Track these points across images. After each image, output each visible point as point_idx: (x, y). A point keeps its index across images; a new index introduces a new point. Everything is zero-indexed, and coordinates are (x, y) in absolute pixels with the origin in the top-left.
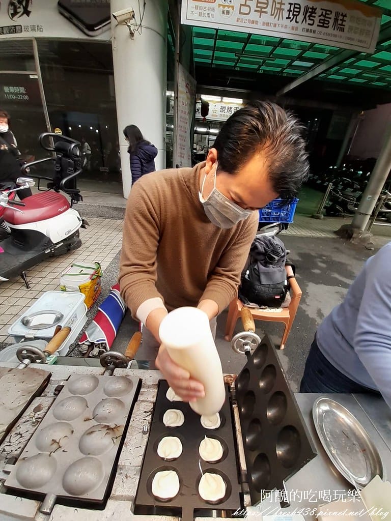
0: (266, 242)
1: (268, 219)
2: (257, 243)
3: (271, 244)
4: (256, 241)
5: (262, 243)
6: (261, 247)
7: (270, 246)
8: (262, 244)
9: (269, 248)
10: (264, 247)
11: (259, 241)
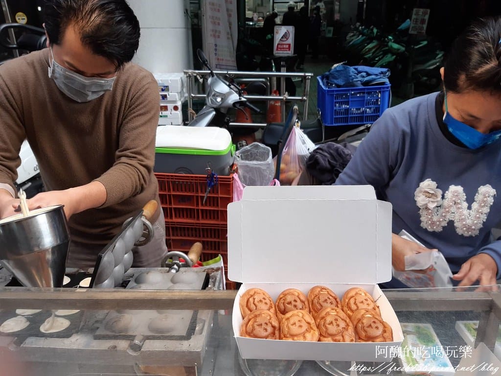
0: (332, 151)
1: (346, 120)
2: (318, 156)
3: (340, 155)
4: (317, 152)
5: (326, 154)
6: (324, 160)
7: (337, 158)
8: (325, 156)
9: (335, 160)
10: (328, 161)
11: (321, 151)
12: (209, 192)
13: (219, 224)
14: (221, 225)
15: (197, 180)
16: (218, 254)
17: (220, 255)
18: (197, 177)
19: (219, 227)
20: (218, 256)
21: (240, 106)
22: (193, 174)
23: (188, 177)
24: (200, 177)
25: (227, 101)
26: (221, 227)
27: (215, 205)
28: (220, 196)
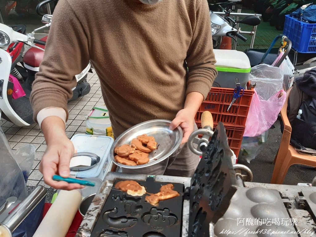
12: (235, 102)
13: (234, 127)
14: (236, 127)
15: (225, 92)
18: (225, 90)
19: (234, 129)
21: (232, 35)
22: (220, 87)
23: (218, 89)
24: (227, 90)
25: (221, 31)
26: (236, 129)
27: (234, 112)
28: (241, 105)
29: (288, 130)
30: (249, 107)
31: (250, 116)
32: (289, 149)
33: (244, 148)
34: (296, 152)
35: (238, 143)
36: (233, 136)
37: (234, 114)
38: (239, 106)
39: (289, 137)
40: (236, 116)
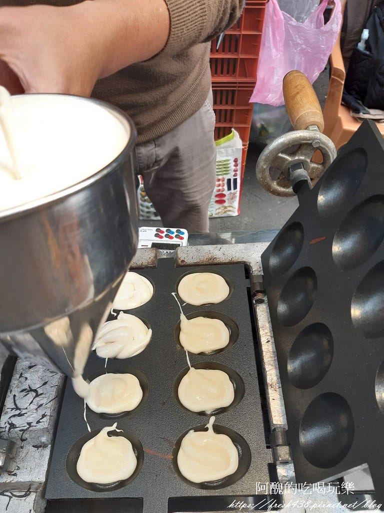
13: (236, 83)
14: (240, 83)
16: (231, 128)
17: (233, 129)
19: (235, 87)
20: (230, 132)
26: (239, 87)
27: (233, 48)
28: (243, 33)
29: (338, 77)
30: (261, 35)
31: (263, 55)
32: (339, 115)
33: (263, 123)
34: (351, 119)
35: (248, 115)
36: (235, 102)
37: (233, 53)
38: (240, 35)
39: (339, 92)
40: (238, 59)
